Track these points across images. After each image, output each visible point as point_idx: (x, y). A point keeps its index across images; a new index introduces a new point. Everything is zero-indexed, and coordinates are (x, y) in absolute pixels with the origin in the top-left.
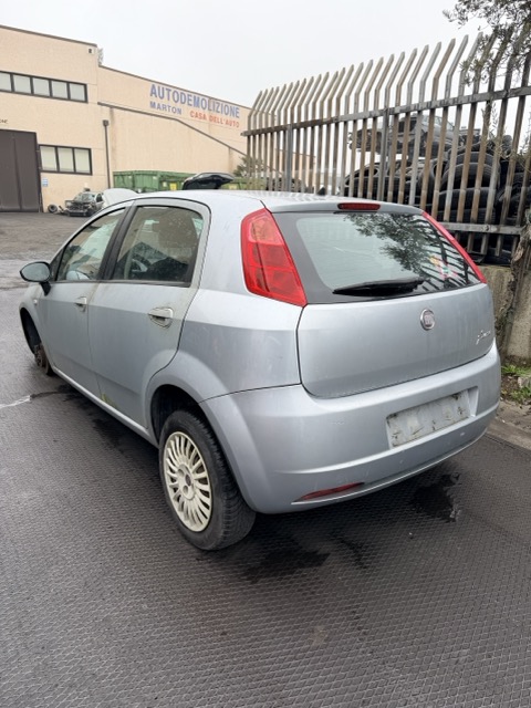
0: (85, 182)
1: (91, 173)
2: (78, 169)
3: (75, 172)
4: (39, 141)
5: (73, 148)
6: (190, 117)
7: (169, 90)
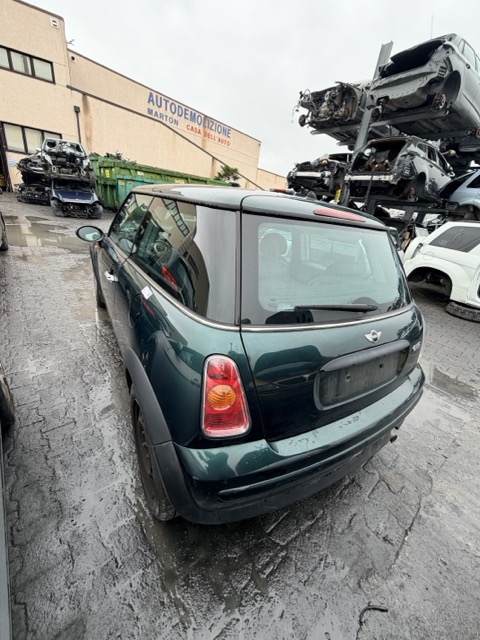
4: (2, 118)
5: (42, 131)
6: (186, 129)
7: (167, 101)
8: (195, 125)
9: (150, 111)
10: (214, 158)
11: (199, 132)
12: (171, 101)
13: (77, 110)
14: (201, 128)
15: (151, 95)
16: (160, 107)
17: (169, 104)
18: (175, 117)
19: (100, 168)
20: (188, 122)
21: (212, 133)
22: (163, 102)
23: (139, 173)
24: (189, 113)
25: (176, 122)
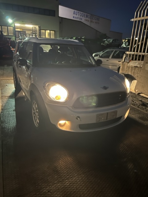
5: (50, 31)
6: (84, 21)
7: (79, 12)
8: (88, 19)
9: (74, 17)
10: (96, 30)
11: (89, 21)
12: (80, 12)
14: (90, 20)
15: (74, 11)
16: (77, 15)
17: (79, 13)
18: (81, 17)
20: (85, 18)
21: (93, 20)
22: (78, 13)
24: (86, 15)
25: (81, 19)
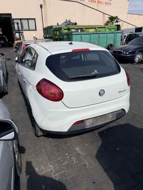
0: (33, 34)
1: (36, 30)
2: (30, 28)
3: (29, 30)
4: (13, 17)
5: (28, 19)
6: (88, 2)
10: (104, 13)
11: (95, 2)
13: (41, 6)
19: (54, 31)
21: (102, 0)
23: (73, 30)
